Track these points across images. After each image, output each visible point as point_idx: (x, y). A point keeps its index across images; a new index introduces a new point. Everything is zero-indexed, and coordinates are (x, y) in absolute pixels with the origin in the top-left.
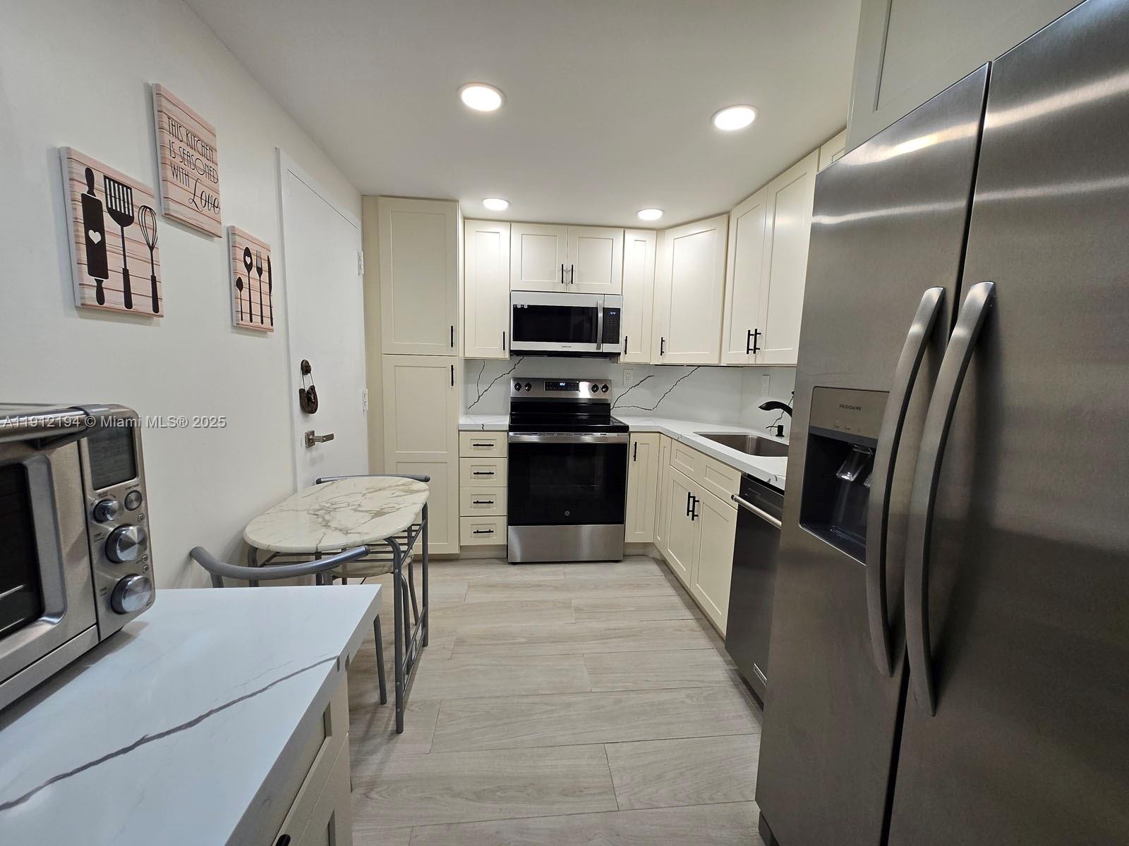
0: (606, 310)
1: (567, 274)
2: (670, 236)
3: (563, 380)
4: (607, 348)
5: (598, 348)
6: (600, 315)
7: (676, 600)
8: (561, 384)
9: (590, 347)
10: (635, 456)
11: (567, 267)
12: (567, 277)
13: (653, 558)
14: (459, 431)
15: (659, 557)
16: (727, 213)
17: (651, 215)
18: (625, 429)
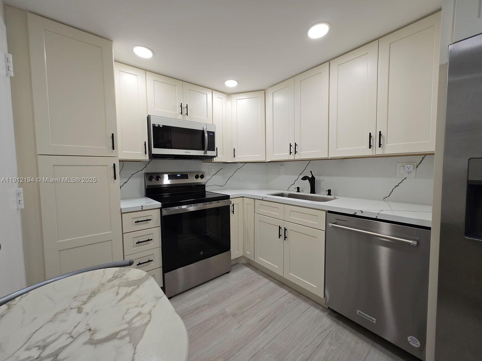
0: (208, 132)
1: (184, 110)
2: (235, 98)
3: (178, 173)
4: (210, 153)
5: (205, 153)
6: (206, 135)
7: (272, 285)
8: (178, 175)
9: (200, 153)
10: (233, 212)
11: (184, 106)
12: (185, 111)
13: (243, 264)
14: (122, 213)
15: (245, 262)
16: (264, 90)
17: (231, 84)
18: (227, 197)
